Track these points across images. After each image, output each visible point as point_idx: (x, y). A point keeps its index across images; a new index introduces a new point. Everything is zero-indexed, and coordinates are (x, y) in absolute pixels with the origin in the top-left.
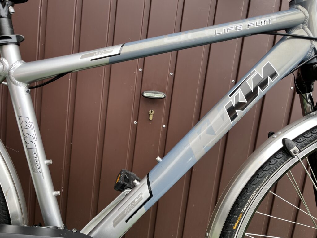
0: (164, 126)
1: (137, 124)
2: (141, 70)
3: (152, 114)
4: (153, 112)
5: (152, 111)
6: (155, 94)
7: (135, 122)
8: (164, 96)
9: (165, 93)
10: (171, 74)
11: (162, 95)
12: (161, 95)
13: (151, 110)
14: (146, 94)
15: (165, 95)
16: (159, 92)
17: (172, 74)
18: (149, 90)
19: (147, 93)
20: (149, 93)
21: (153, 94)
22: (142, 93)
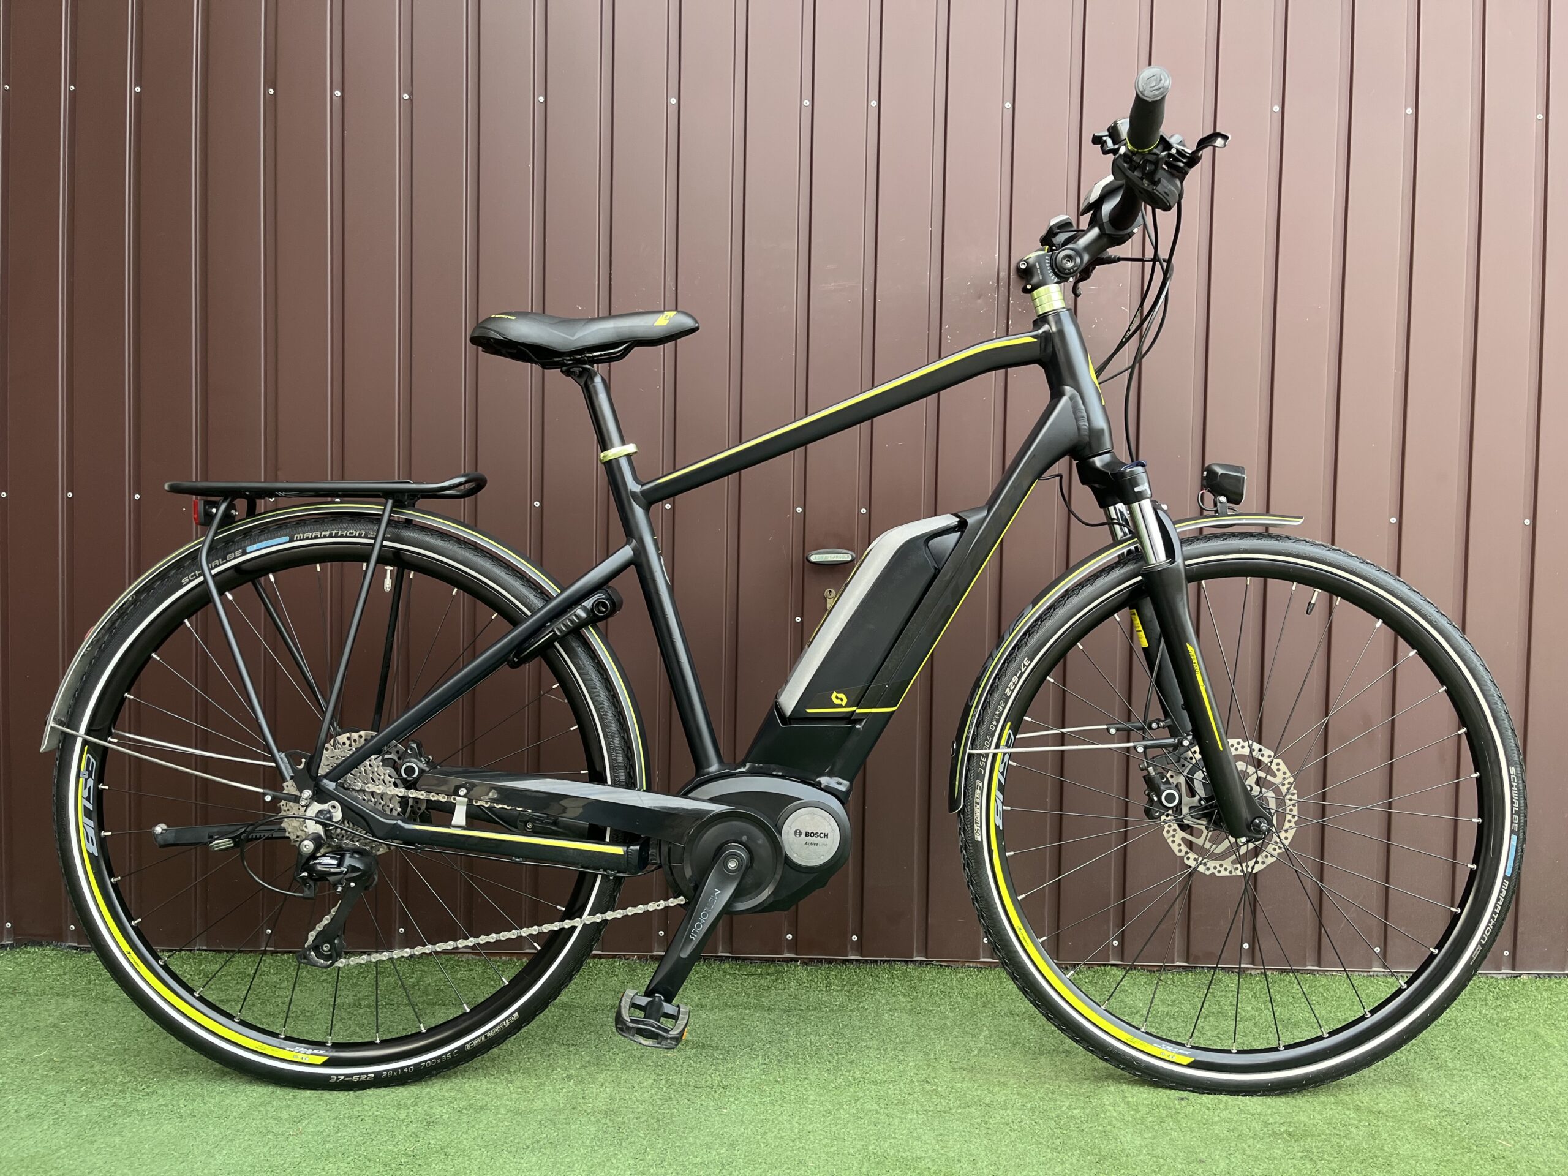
1: (802, 621)
2: (799, 510)
3: (831, 597)
4: (834, 593)
5: (830, 591)
6: (833, 555)
7: (798, 619)
8: (852, 556)
9: (854, 552)
10: (864, 511)
11: (846, 556)
13: (828, 590)
14: (814, 558)
15: (854, 555)
16: (840, 550)
18: (820, 547)
19: (817, 555)
20: (820, 555)
21: (829, 555)
22: (808, 558)
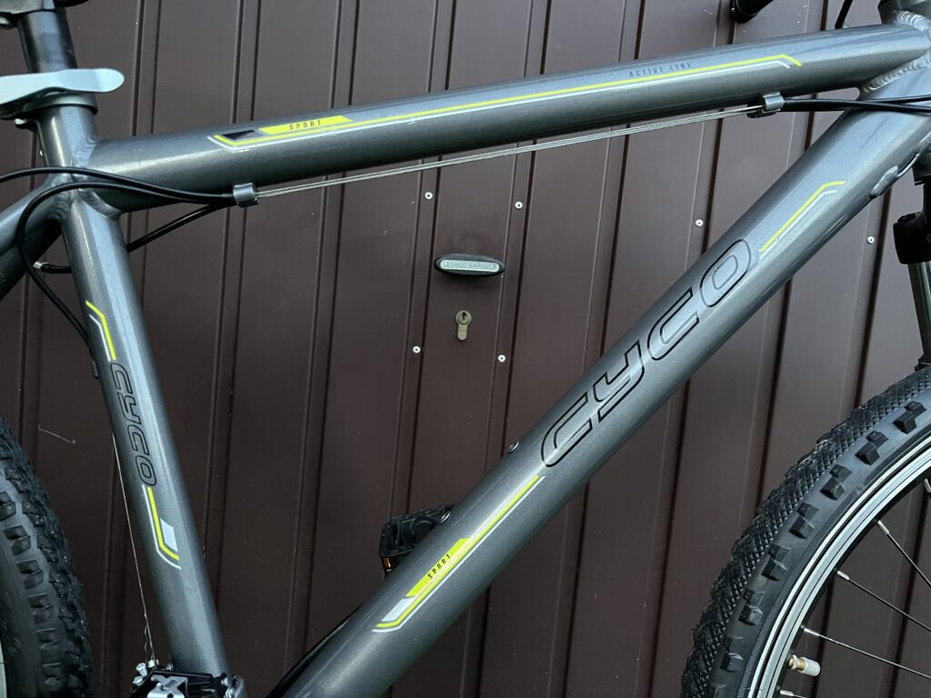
0: (502, 358)
2: (429, 195)
3: (464, 322)
4: (469, 317)
5: (464, 314)
7: (417, 349)
9: (501, 260)
11: (492, 265)
13: (462, 312)
14: (446, 264)
15: (503, 266)
16: (484, 257)
17: (521, 205)
19: (450, 261)
20: (455, 261)
21: (468, 262)
22: (436, 261)
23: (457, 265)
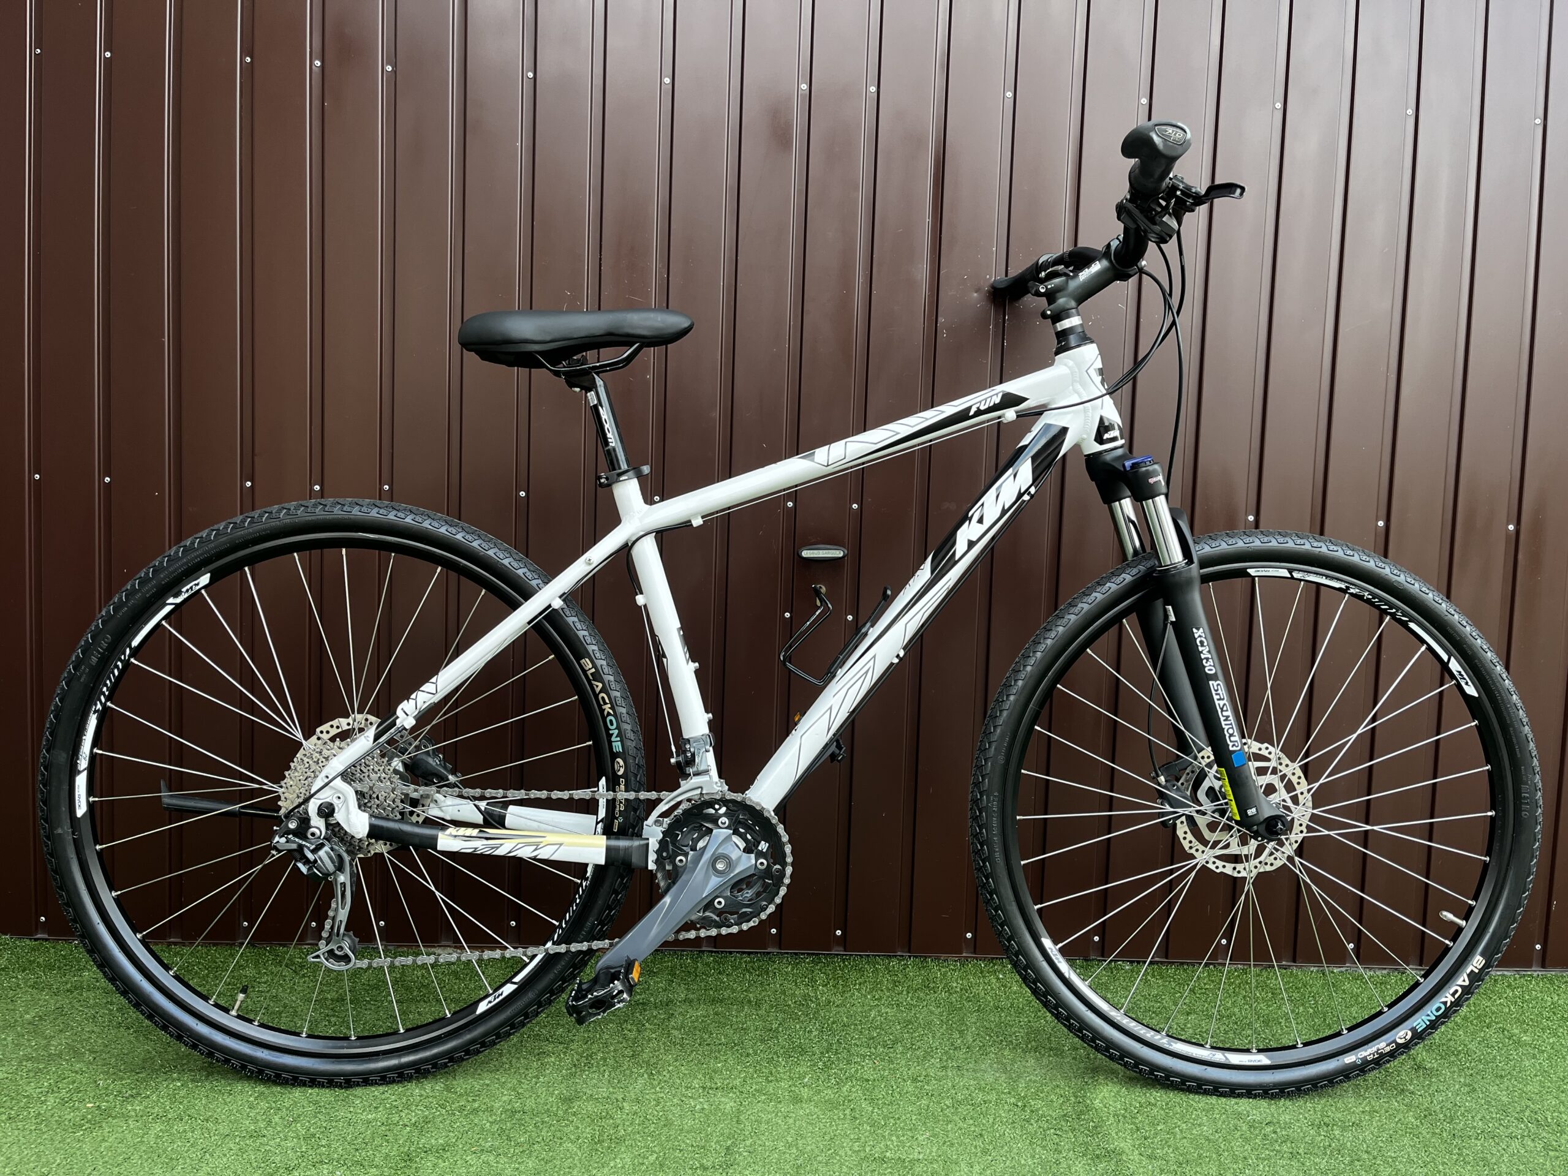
0: (850, 618)
1: (791, 617)
2: (790, 504)
4: (824, 588)
5: (820, 587)
6: (827, 551)
7: (787, 615)
8: (844, 553)
9: (845, 548)
10: (855, 506)
11: (838, 552)
12: (839, 554)
14: (806, 554)
15: (846, 552)
16: (833, 548)
17: (857, 506)
18: (811, 543)
19: (809, 551)
20: (812, 551)
21: (821, 551)
22: (798, 554)
23: (813, 553)
